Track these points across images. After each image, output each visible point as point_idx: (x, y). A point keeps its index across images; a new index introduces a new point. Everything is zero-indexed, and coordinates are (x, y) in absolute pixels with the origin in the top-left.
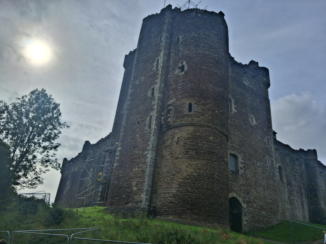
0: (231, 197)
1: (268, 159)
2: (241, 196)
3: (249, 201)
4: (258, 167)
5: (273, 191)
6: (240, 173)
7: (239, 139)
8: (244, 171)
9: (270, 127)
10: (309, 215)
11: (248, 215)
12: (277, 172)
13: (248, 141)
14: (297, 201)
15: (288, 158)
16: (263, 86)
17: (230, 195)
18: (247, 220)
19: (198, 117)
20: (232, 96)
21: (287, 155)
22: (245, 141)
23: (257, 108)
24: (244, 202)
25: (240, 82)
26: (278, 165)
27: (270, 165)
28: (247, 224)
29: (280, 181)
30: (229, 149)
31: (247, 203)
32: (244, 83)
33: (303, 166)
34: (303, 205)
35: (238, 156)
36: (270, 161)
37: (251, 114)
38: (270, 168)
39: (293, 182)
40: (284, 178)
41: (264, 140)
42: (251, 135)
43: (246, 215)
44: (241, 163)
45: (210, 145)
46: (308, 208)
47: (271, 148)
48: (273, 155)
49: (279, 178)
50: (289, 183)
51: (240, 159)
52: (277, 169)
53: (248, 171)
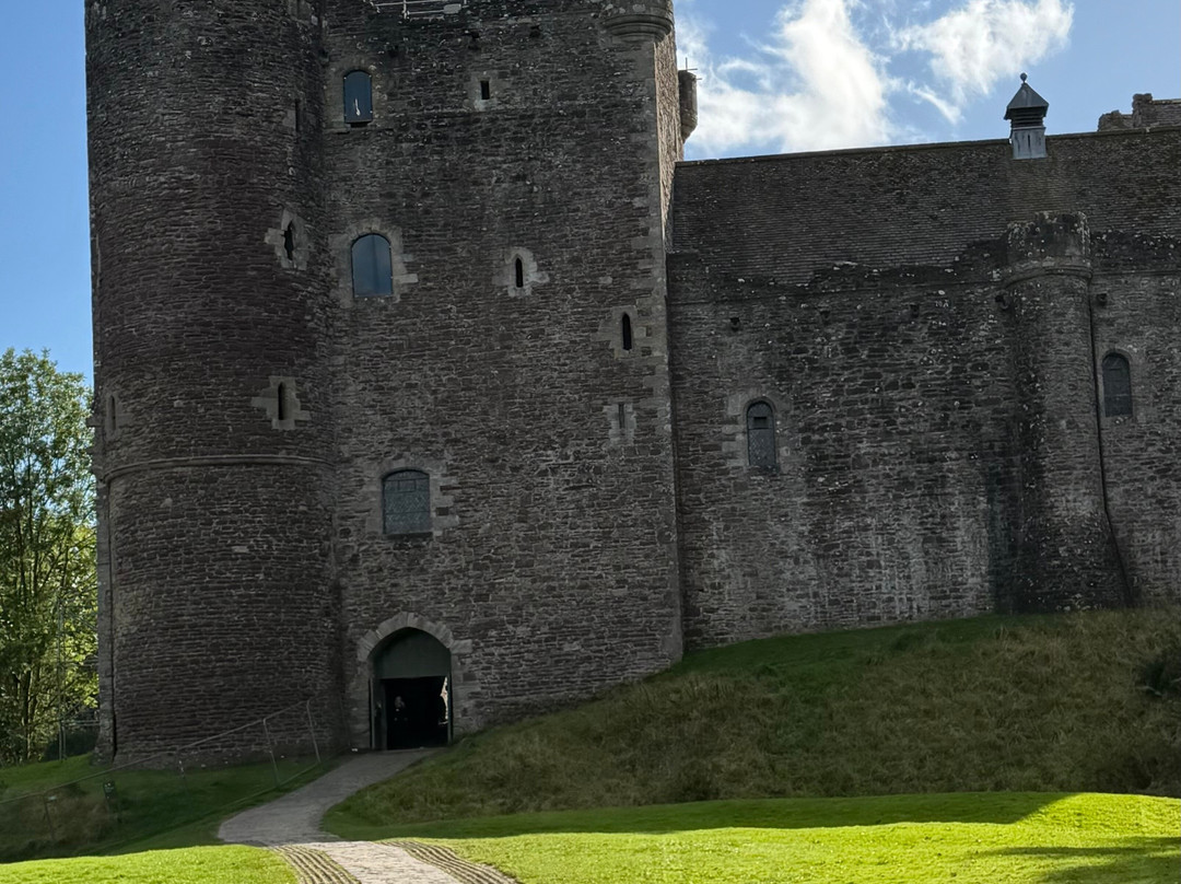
0: (390, 632)
1: (621, 416)
2: (445, 615)
3: (486, 624)
4: (543, 473)
5: (641, 544)
6: (437, 533)
7: (434, 392)
8: (461, 517)
9: (647, 254)
10: (990, 573)
11: (479, 674)
12: (731, 437)
13: (485, 381)
14: (882, 529)
15: (838, 333)
16: (617, 41)
17: (386, 628)
18: (474, 695)
19: (128, 444)
20: (393, 218)
21: (827, 324)
22: (470, 389)
23: (556, 195)
24: (458, 634)
25: (441, 117)
26: (736, 405)
27: (631, 433)
28: (479, 705)
29: (752, 472)
30: (377, 458)
31: (479, 633)
32: (470, 105)
33: (983, 330)
34: (936, 538)
35: (427, 469)
36: (632, 418)
37: (511, 244)
38: (633, 449)
39: (864, 447)
40: (784, 451)
41: (600, 336)
42: (509, 347)
43: (469, 677)
44: (445, 489)
45: (164, 527)
46: (985, 541)
47: (647, 352)
48: (663, 384)
49: (742, 462)
50: (827, 463)
51: (437, 477)
52: (734, 421)
53: (484, 512)
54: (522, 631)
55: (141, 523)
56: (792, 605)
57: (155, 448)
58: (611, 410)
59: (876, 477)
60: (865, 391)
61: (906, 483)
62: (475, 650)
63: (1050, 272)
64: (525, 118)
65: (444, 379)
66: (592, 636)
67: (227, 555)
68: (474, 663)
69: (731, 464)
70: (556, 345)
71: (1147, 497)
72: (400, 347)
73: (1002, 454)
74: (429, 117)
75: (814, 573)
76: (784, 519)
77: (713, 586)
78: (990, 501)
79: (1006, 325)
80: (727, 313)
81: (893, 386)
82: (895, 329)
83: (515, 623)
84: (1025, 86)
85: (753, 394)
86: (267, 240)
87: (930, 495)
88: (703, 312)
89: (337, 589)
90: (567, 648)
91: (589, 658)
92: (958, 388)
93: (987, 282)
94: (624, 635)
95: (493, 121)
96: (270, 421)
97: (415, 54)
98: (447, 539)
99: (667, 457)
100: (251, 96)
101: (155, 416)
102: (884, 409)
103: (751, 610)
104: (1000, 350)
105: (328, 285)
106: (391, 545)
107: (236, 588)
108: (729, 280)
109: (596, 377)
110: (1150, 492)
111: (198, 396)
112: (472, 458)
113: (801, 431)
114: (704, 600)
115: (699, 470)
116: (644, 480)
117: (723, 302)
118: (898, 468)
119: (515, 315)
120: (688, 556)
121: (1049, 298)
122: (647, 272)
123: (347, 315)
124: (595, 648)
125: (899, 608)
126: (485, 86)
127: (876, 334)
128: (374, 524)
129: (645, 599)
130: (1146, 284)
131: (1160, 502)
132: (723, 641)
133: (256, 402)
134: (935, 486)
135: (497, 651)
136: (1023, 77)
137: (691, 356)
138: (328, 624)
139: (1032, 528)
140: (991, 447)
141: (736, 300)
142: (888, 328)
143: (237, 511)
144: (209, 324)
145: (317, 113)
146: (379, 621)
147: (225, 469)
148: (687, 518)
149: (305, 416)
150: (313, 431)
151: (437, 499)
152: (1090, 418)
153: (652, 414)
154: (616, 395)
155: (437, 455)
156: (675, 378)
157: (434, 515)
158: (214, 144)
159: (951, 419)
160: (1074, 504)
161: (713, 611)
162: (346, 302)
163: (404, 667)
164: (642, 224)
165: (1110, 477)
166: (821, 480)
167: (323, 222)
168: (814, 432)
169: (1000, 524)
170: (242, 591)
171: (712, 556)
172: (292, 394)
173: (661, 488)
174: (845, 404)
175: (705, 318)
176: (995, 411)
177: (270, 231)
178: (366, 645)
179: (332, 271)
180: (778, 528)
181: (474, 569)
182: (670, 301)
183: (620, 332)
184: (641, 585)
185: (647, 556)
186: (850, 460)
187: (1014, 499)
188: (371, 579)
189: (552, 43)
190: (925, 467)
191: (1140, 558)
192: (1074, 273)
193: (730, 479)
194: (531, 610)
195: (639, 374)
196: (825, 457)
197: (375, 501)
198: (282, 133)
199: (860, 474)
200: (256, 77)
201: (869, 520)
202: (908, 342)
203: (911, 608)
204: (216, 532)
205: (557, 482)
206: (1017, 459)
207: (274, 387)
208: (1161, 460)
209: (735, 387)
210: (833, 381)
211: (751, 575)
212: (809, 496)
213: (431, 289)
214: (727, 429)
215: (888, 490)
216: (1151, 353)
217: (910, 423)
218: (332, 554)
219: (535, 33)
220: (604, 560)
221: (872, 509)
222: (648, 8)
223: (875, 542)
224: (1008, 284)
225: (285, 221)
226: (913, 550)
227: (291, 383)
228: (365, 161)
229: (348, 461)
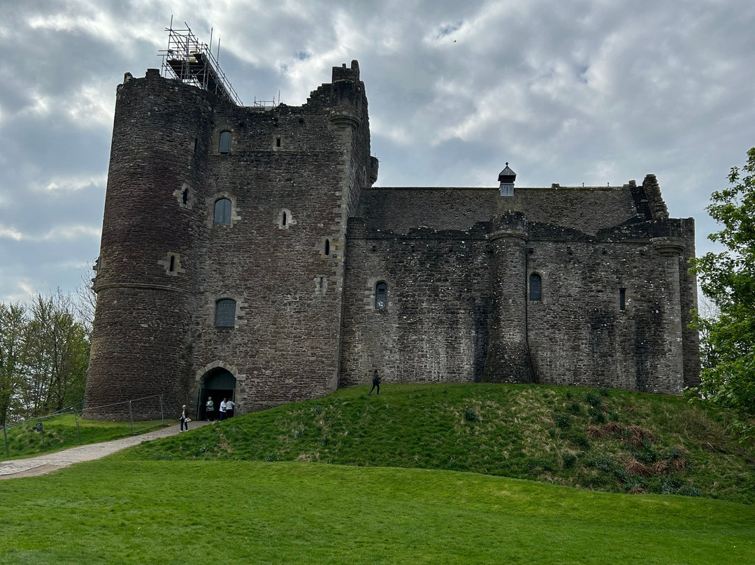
0: (211, 368)
1: (321, 283)
2: (236, 363)
3: (253, 368)
4: (285, 305)
5: (324, 338)
6: (236, 327)
7: (243, 267)
8: (248, 321)
9: (339, 215)
10: (474, 364)
11: (247, 390)
12: (368, 296)
13: (265, 264)
14: (429, 341)
15: (417, 256)
16: (335, 127)
17: (210, 366)
18: (245, 399)
19: (103, 277)
20: (234, 192)
21: (413, 251)
22: (258, 266)
23: (303, 188)
24: (241, 372)
25: (258, 152)
26: (371, 283)
27: (325, 291)
28: (245, 404)
29: (375, 312)
30: (215, 292)
31: (250, 372)
32: (271, 148)
33: (480, 259)
34: (452, 346)
35: (235, 299)
36: (325, 284)
37: (282, 207)
38: (325, 297)
39: (425, 305)
40: (390, 304)
41: (315, 248)
42: (277, 250)
43: (243, 391)
44: (242, 308)
45: (112, 313)
46: (473, 350)
47: (335, 256)
48: (340, 270)
49: (372, 307)
51: (240, 303)
52: (370, 289)
53: (258, 319)
54: (268, 372)
55: (104, 311)
56: (387, 371)
57: (113, 279)
58: (317, 280)
59: (428, 318)
60: (427, 281)
61: (441, 322)
62: (247, 379)
63: (510, 236)
64: (293, 155)
65: (248, 261)
66: (299, 377)
67: (138, 327)
68: (246, 385)
69: (367, 307)
70: (297, 251)
71: (545, 336)
72: (230, 247)
73: (484, 313)
74: (254, 152)
75: (398, 358)
76: (388, 333)
77: (354, 360)
78: (477, 333)
79: (490, 258)
80: (371, 244)
81: (439, 280)
82: (442, 256)
83: (266, 369)
84: (507, 167)
85: (379, 278)
86: (174, 194)
87: (451, 328)
88: (362, 243)
89: (190, 348)
90: (287, 381)
91: (296, 386)
92: (467, 282)
93: (483, 239)
94: (312, 377)
95: (280, 155)
96: (165, 271)
97: (251, 126)
98: (240, 330)
99: (339, 302)
100: (174, 134)
101: (115, 264)
102: (435, 290)
103: (369, 371)
104: (486, 268)
105: (202, 218)
106: (216, 331)
107: (140, 342)
108: (374, 230)
109: (312, 266)
110: (546, 334)
111: (134, 258)
112: (255, 295)
113: (398, 296)
114: (350, 365)
115: (353, 309)
116: (328, 311)
117: (370, 239)
118: (438, 315)
119: (281, 237)
120: (345, 346)
121: (508, 247)
122: (339, 223)
123: (209, 231)
124: (299, 382)
125: (434, 376)
126: (279, 141)
127: (434, 258)
128: (211, 320)
129: (323, 362)
130: (551, 245)
131: (551, 339)
132: (356, 384)
133: (160, 262)
134: (453, 324)
135: (256, 380)
136: (507, 164)
137: (354, 260)
138: (183, 362)
139: (494, 345)
140: (479, 310)
141: (376, 239)
142: (439, 256)
143: (145, 309)
144: (143, 227)
145: (206, 146)
146: (208, 363)
147: (141, 290)
148: (346, 329)
149: (183, 271)
150: (187, 278)
151: (238, 312)
152: (522, 299)
153: (334, 283)
154: (320, 274)
155: (241, 294)
156: (346, 269)
157: (236, 319)
158: (156, 152)
159: (463, 296)
160: (512, 336)
161: (353, 370)
162: (210, 226)
164: (338, 203)
165: (530, 327)
166: (405, 317)
167: (203, 192)
168: (404, 297)
169: (480, 343)
170: (142, 344)
171: (355, 346)
172: (177, 261)
173: (335, 315)
174: (418, 286)
175: (362, 246)
176: (482, 294)
177: (176, 191)
178: (200, 373)
179: (205, 213)
180: (385, 337)
181: (251, 344)
182: (348, 237)
183: (324, 247)
184: (322, 356)
185: (326, 344)
186: (418, 310)
187: (487, 332)
188: (206, 345)
189: (308, 126)
190: (450, 316)
191: (540, 363)
192: (520, 237)
193: (366, 314)
194: (273, 363)
195: (330, 266)
196: (407, 308)
197: (212, 311)
198: (187, 151)
199: (422, 316)
200: (177, 126)
201: (424, 337)
202: (448, 262)
203: (439, 376)
204: (135, 318)
205: (290, 309)
206: (489, 315)
207: (169, 257)
208: (552, 321)
209: (371, 275)
210: (414, 276)
211: (371, 356)
212: (399, 324)
213: (246, 223)
214: (367, 293)
215: (433, 324)
216: (551, 275)
217: (445, 296)
218: (189, 333)
219: (301, 121)
220: (307, 344)
221: (425, 332)
222: (349, 113)
223: (426, 346)
224: (491, 240)
225: (184, 187)
226: (442, 351)
227: (177, 256)
228: (225, 168)
229: (202, 293)
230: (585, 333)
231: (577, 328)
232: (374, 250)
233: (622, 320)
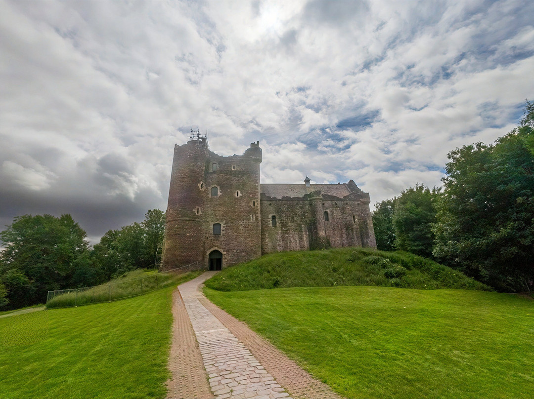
2: (222, 248)
3: (229, 249)
4: (240, 225)
5: (255, 237)
7: (223, 211)
8: (226, 231)
9: (257, 192)
10: (309, 244)
11: (227, 258)
13: (231, 210)
14: (293, 236)
15: (286, 206)
17: (212, 250)
18: (226, 261)
19: (170, 216)
20: (218, 185)
21: (284, 205)
22: (229, 211)
23: (244, 183)
24: (224, 251)
25: (227, 171)
26: (270, 216)
27: (254, 220)
28: (227, 263)
29: (272, 227)
30: (213, 221)
31: (228, 251)
32: (232, 169)
33: (307, 207)
34: (301, 238)
35: (221, 223)
36: (254, 217)
38: (254, 222)
39: (290, 223)
40: (278, 224)
41: (250, 204)
42: (235, 205)
43: (225, 258)
44: (223, 227)
45: (175, 230)
46: (308, 239)
47: (257, 207)
48: (259, 212)
49: (271, 225)
50: (284, 225)
51: (222, 225)
52: (270, 219)
53: (229, 231)
54: (235, 251)
55: (171, 230)
56: (278, 248)
57: (175, 217)
58: (251, 216)
59: (292, 228)
60: (290, 215)
61: (296, 229)
62: (227, 254)
63: (317, 199)
64: (240, 172)
65: (225, 209)
66: (247, 252)
67: (185, 235)
68: (226, 256)
69: (269, 225)
70: (243, 205)
72: (218, 204)
73: (310, 226)
74: (225, 171)
75: (282, 243)
76: (277, 234)
77: (266, 245)
78: (309, 233)
79: (311, 206)
80: (269, 202)
81: (294, 215)
82: (294, 206)
83: (234, 249)
84: (307, 177)
85: (273, 215)
86: (198, 185)
87: (300, 231)
88: (266, 202)
89: (204, 243)
90: (242, 254)
91: (246, 256)
92: (304, 215)
93: (308, 200)
94: (252, 252)
95: (235, 172)
96: (196, 214)
97: (224, 162)
98: (223, 235)
99: (260, 223)
100: (198, 164)
101: (176, 212)
102: (293, 218)
103: (272, 248)
104: (310, 210)
105: (207, 194)
106: (214, 236)
107: (187, 241)
108: (270, 198)
109: (249, 210)
110: (332, 232)
111: (184, 209)
112: (228, 222)
113: (280, 221)
114: (265, 247)
115: (265, 226)
116: (256, 227)
118: (295, 227)
119: (237, 200)
120: (263, 239)
121: (317, 202)
122: (258, 195)
123: (210, 199)
124: (247, 254)
125: (295, 249)
126: (234, 167)
127: (291, 207)
128: (212, 232)
129: (255, 246)
130: (330, 202)
131: (333, 234)
132: (268, 254)
133: (194, 210)
135: (230, 254)
137: (264, 208)
138: (202, 248)
139: (316, 237)
141: (271, 201)
143: (188, 228)
144: (187, 197)
145: (208, 169)
146: (211, 248)
147: (187, 221)
148: (263, 234)
149: (202, 213)
150: (203, 216)
151: (222, 228)
152: (324, 220)
153: (258, 216)
154: (252, 213)
155: (223, 221)
156: (261, 212)
157: (221, 231)
158: (191, 170)
159: (303, 220)
160: (322, 234)
161: (266, 249)
162: (210, 196)
163: (216, 257)
164: (257, 188)
165: (327, 230)
166: (283, 228)
167: (208, 184)
168: (282, 221)
169: (310, 236)
171: (266, 240)
172: (200, 210)
173: (259, 228)
174: (287, 217)
176: (309, 219)
178: (208, 252)
179: (208, 192)
180: (277, 236)
181: (228, 240)
182: (261, 201)
183: (253, 204)
184: (255, 244)
185: (256, 239)
186: (288, 225)
187: (313, 232)
188: (210, 241)
189: (245, 162)
190: (299, 227)
191: (331, 242)
192: (321, 199)
193: (269, 228)
194: (237, 247)
195: (256, 210)
197: (212, 228)
198: (202, 170)
199: (289, 228)
201: (290, 235)
202: (296, 208)
203: (297, 249)
204: (184, 232)
205: (242, 227)
206: (313, 226)
207: (197, 208)
208: (333, 228)
209: (270, 214)
210: (285, 213)
211: (272, 243)
212: (281, 231)
213: (224, 196)
214: (269, 220)
215: (293, 230)
216: (331, 212)
217: (297, 220)
218: (204, 237)
219: (242, 160)
220: (249, 239)
221: (291, 233)
223: (291, 238)
224: (310, 200)
225: (202, 182)
226: (297, 240)
227: (200, 208)
228: (215, 176)
229: (208, 222)
230: (344, 231)
231: (341, 230)
232: (270, 204)
233: (355, 226)
